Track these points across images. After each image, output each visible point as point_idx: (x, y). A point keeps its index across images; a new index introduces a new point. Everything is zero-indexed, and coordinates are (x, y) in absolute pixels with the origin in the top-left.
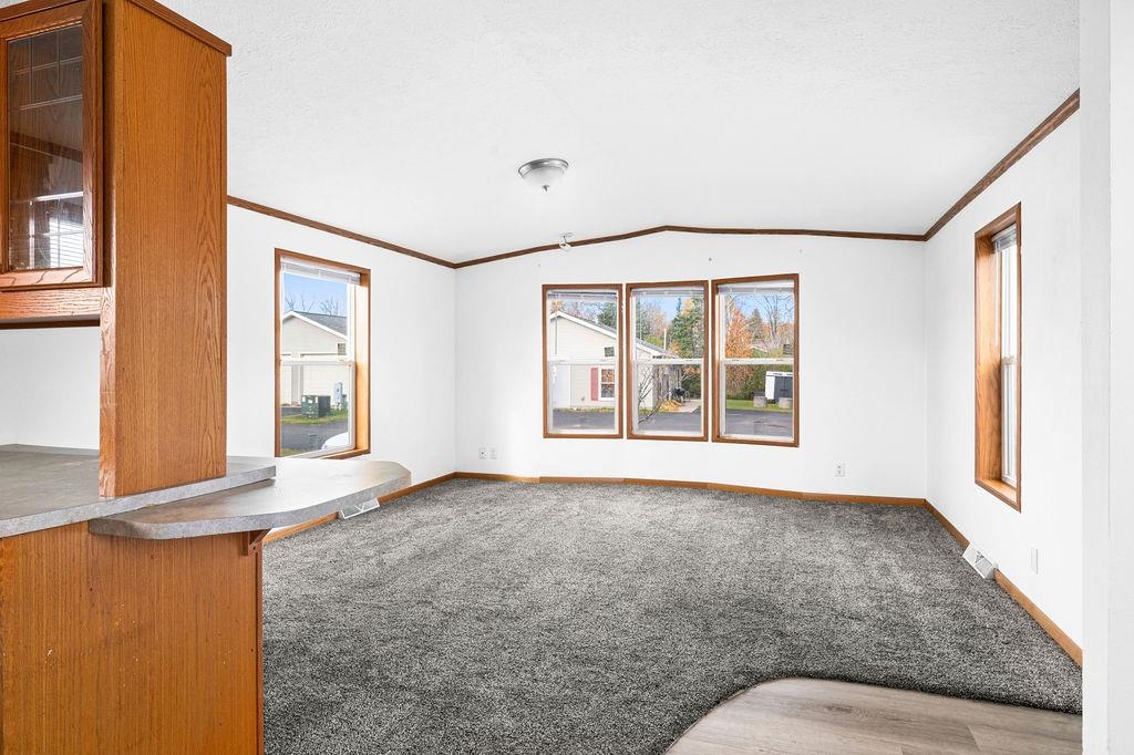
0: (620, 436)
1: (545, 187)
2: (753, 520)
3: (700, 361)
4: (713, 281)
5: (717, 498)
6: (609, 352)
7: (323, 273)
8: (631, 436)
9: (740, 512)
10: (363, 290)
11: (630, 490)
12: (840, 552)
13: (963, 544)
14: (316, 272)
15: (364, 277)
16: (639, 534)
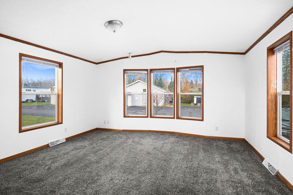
0: (147, 117)
1: (114, 31)
2: (188, 147)
3: (173, 93)
4: (176, 68)
5: (177, 138)
6: (144, 90)
7: (43, 63)
8: (151, 117)
9: (184, 143)
10: (60, 70)
11: (150, 134)
12: (219, 162)
13: (262, 159)
14: (40, 63)
15: (61, 65)
16: (149, 153)
